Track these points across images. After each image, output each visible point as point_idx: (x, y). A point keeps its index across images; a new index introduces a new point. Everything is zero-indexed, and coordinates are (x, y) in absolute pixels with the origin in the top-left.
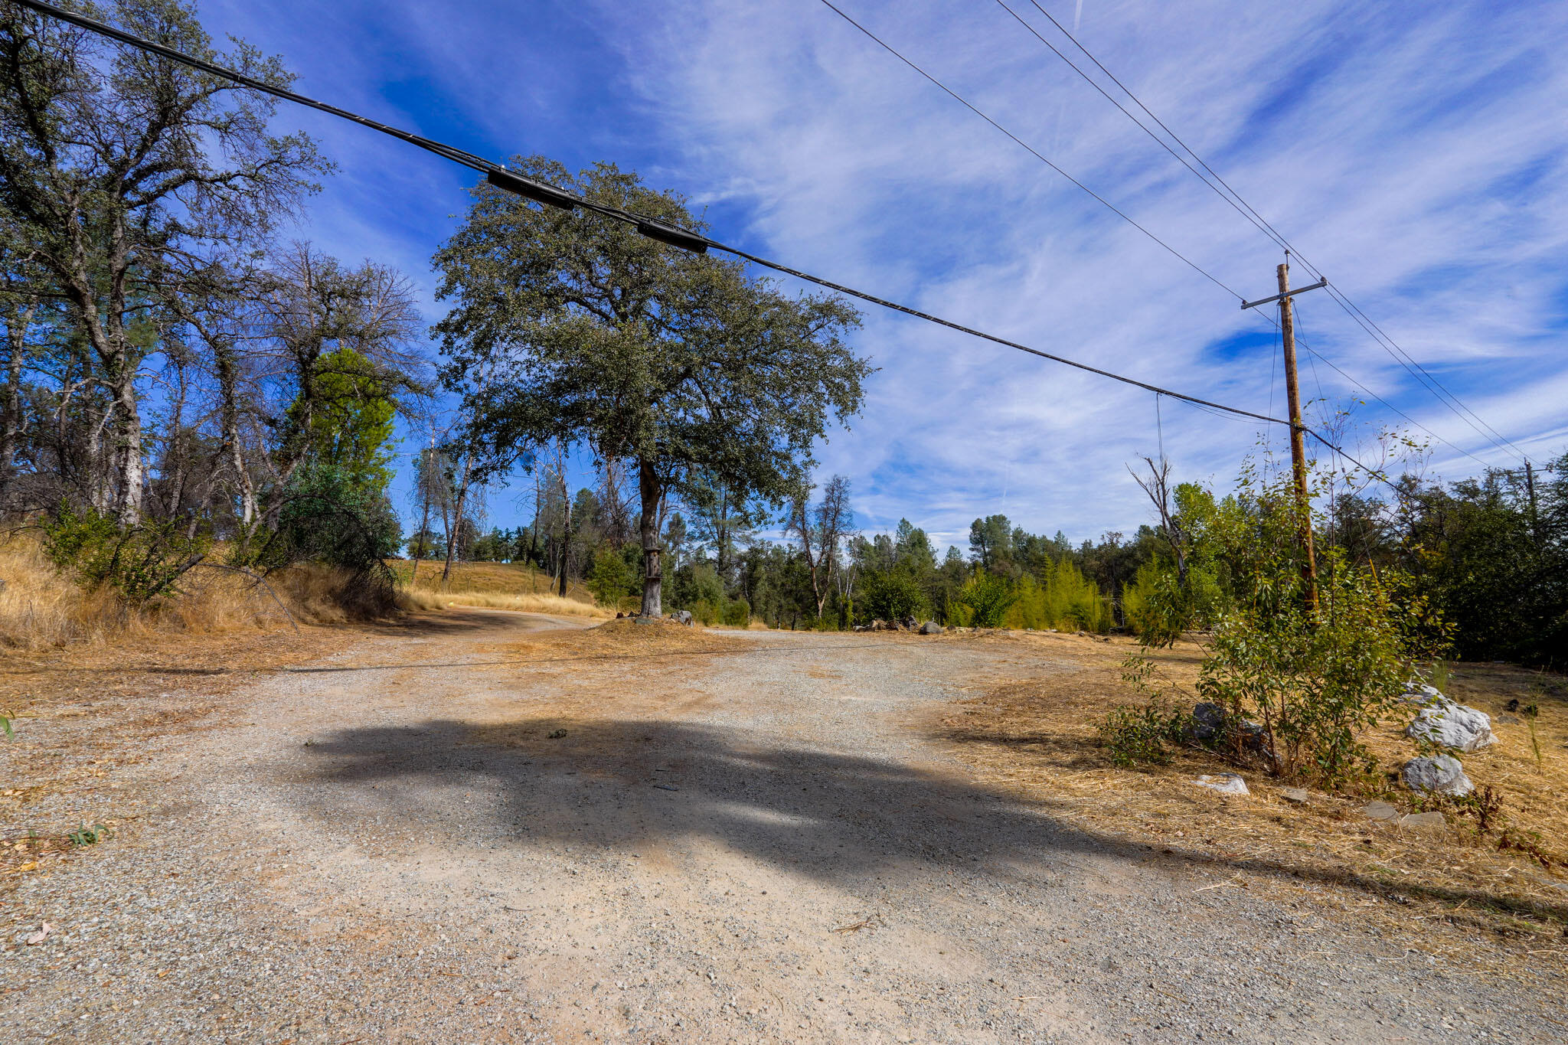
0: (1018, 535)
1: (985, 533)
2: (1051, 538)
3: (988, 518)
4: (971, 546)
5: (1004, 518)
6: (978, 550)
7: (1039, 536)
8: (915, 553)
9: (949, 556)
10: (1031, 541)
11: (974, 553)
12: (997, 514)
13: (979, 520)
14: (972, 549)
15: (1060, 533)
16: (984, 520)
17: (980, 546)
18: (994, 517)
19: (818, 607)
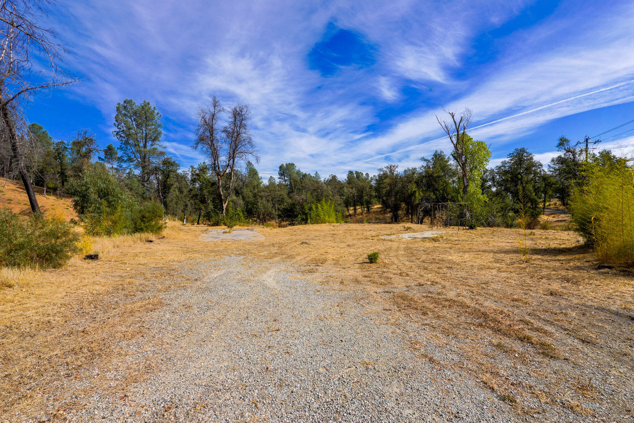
0: (298, 173)
1: (285, 170)
2: (313, 175)
4: (279, 176)
5: (294, 165)
6: (282, 179)
7: (307, 173)
9: (269, 181)
10: (305, 176)
11: (280, 180)
13: (282, 165)
14: (279, 178)
15: (317, 173)
16: (285, 165)
17: (283, 177)
18: (289, 164)
19: (223, 207)
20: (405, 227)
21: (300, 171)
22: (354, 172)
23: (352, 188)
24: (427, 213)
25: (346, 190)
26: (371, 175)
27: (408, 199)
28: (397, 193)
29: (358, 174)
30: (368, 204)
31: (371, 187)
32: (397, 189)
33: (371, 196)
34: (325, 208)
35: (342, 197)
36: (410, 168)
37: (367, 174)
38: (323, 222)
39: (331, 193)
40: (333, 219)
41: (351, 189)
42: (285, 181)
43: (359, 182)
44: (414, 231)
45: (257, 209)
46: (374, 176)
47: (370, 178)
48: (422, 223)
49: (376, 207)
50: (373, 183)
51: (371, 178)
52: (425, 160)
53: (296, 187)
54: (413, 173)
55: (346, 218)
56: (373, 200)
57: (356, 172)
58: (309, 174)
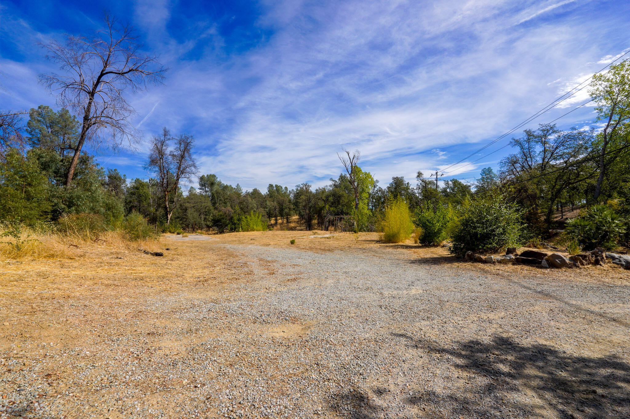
1: (206, 181)
2: (234, 186)
5: (215, 176)
6: (203, 189)
7: (228, 185)
9: (190, 192)
10: (226, 187)
11: (200, 190)
13: (203, 176)
15: (238, 184)
16: (206, 176)
17: (204, 187)
18: (211, 175)
19: (168, 217)
20: (313, 232)
21: (221, 183)
22: (274, 186)
23: (273, 201)
24: (332, 223)
25: (268, 203)
26: (290, 189)
27: (319, 212)
28: (310, 208)
29: (278, 188)
30: (288, 215)
31: (290, 201)
32: (311, 204)
33: (290, 209)
34: (253, 219)
35: (266, 210)
36: (321, 188)
37: (286, 188)
38: (253, 230)
39: (255, 205)
40: (260, 227)
41: (272, 203)
42: (206, 192)
43: (280, 197)
44: (319, 234)
45: (187, 219)
46: (293, 190)
47: (288, 191)
48: (327, 230)
49: (294, 218)
50: (292, 196)
51: (290, 191)
52: (333, 181)
53: (219, 199)
54: (323, 192)
55: (270, 227)
56: (292, 212)
57: (276, 186)
58: (231, 186)
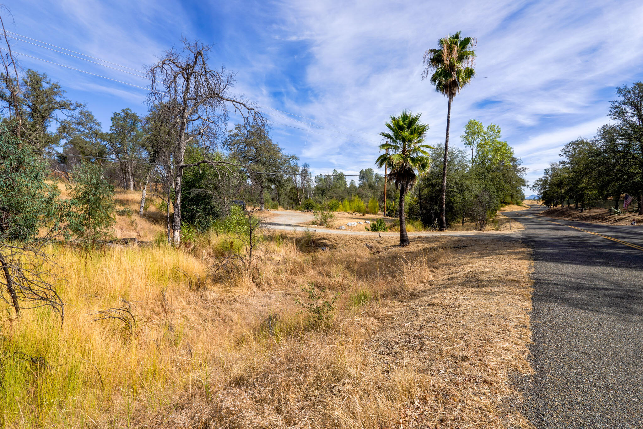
3: (366, 170)
4: (359, 179)
8: (338, 182)
12: (369, 168)
13: (362, 170)
14: (360, 181)
